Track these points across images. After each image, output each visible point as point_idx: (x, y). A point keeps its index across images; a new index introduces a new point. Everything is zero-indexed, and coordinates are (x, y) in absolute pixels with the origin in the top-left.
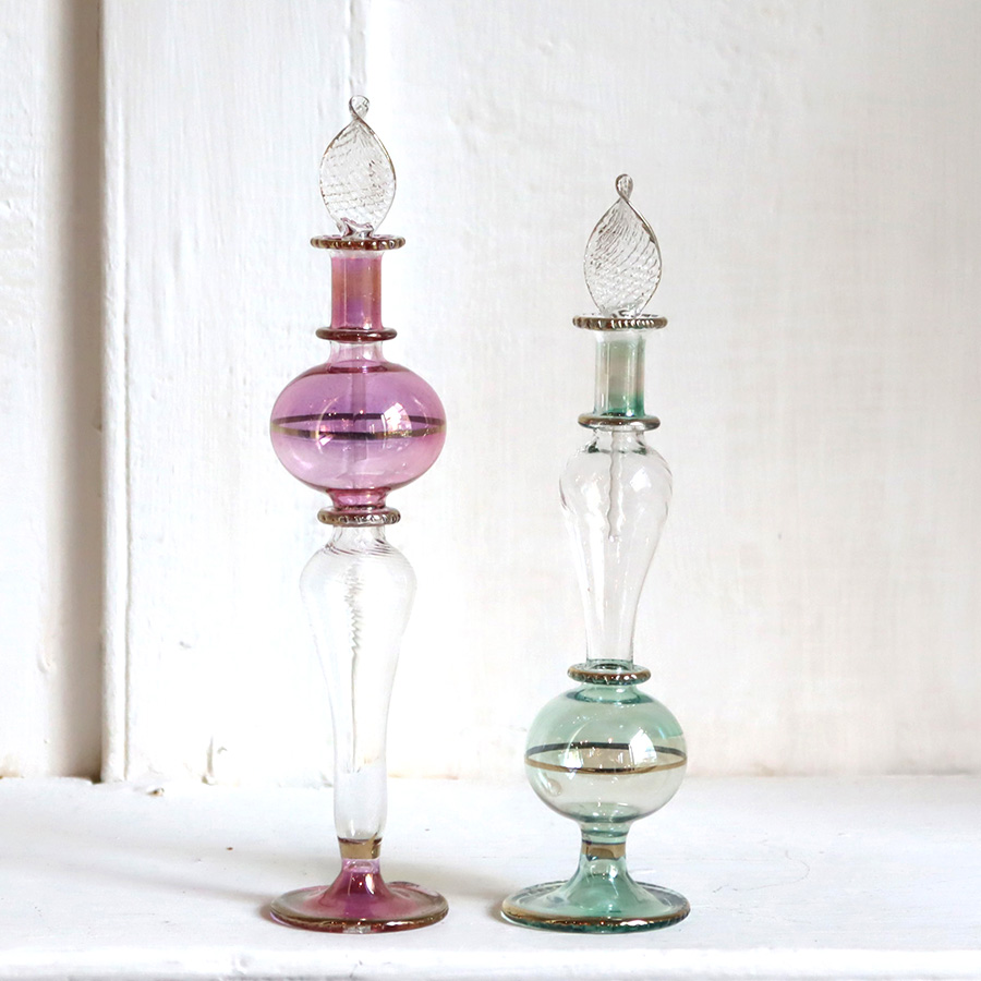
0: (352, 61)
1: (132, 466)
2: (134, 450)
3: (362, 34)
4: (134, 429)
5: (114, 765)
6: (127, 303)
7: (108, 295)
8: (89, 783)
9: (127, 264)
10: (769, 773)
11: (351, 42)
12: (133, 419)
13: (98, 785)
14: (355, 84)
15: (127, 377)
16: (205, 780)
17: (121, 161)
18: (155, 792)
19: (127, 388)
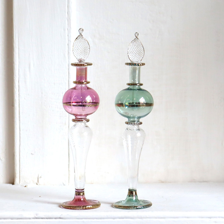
0: (68, 24)
1: (20, 114)
2: (21, 111)
3: (70, 19)
4: (20, 106)
5: (17, 181)
6: (19, 78)
7: (15, 77)
8: (11, 185)
9: (19, 70)
10: (163, 182)
11: (68, 21)
12: (20, 104)
13: (13, 185)
14: (69, 29)
15: (19, 95)
16: (37, 184)
17: (17, 47)
18: (25, 186)
19: (19, 97)
